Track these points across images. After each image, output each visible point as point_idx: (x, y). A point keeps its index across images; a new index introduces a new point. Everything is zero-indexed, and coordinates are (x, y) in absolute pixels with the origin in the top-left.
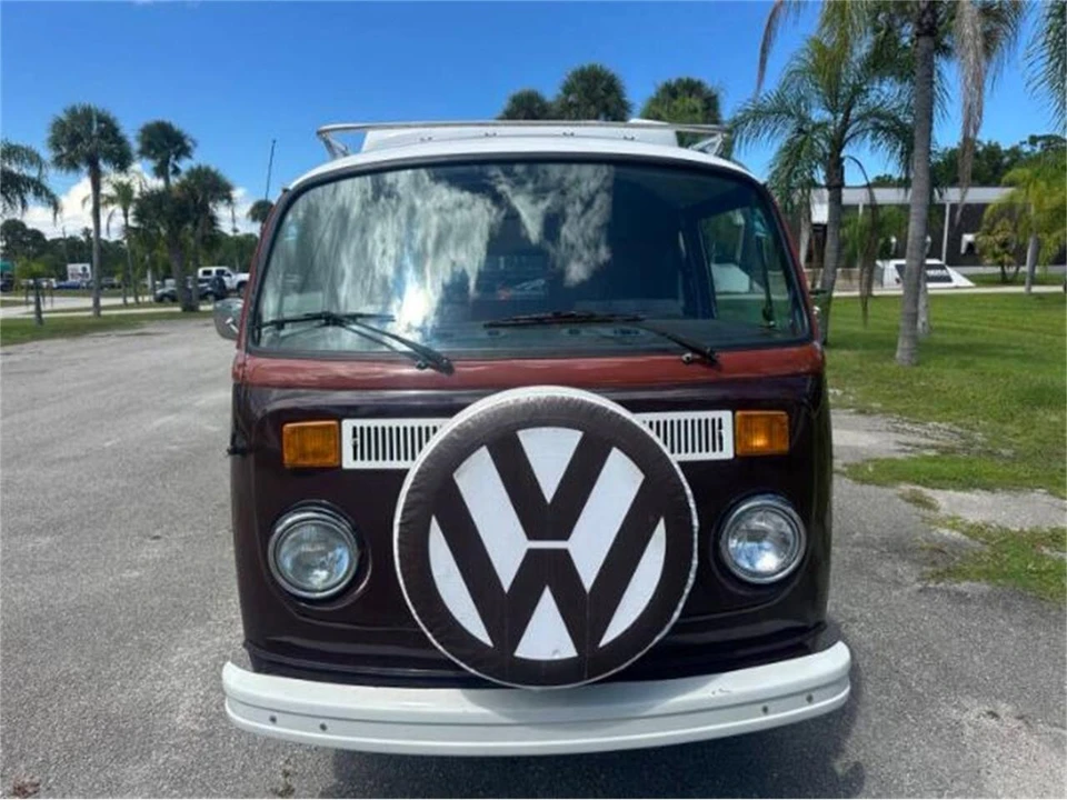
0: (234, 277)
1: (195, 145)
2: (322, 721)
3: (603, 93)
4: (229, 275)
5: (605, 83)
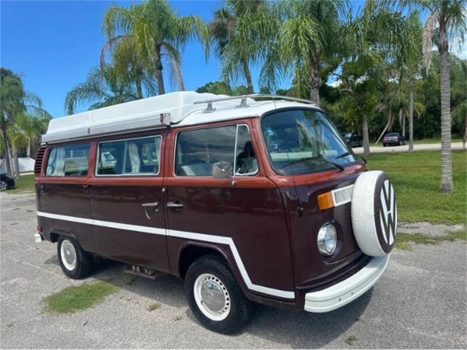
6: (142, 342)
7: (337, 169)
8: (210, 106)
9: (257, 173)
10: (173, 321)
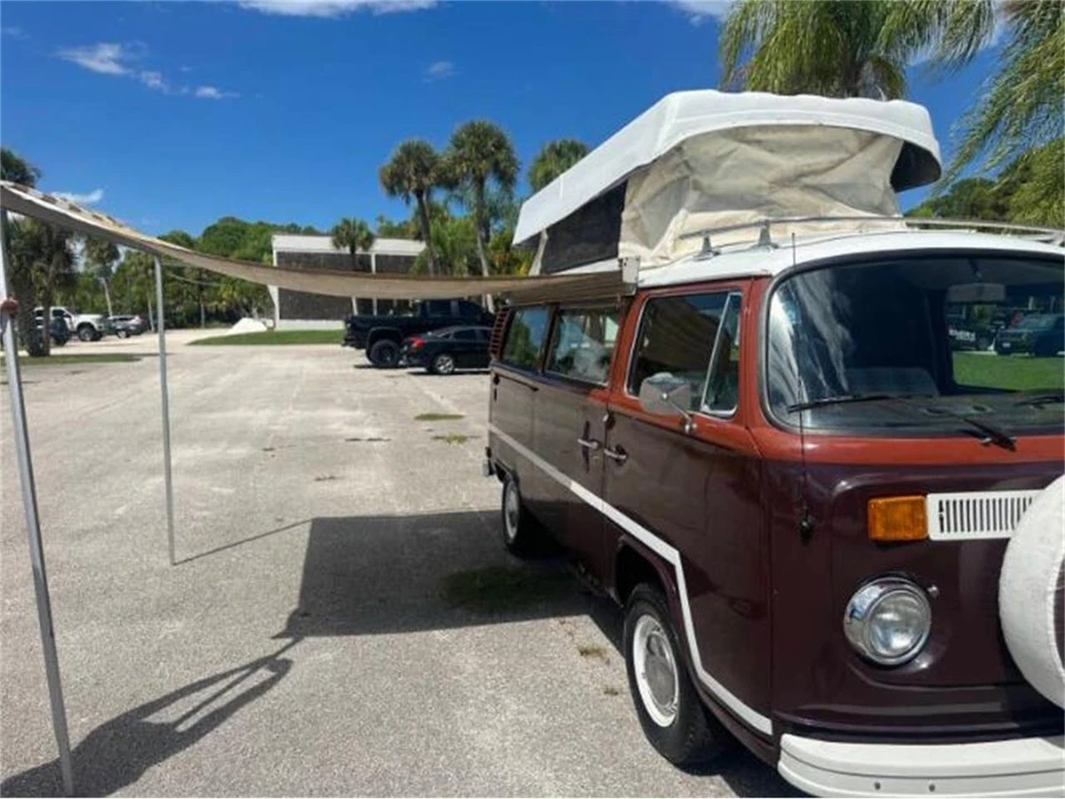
0: (73, 318)
1: (39, 176)
2: (931, 782)
3: (493, 149)
4: (69, 317)
5: (495, 139)
6: (522, 707)
7: (984, 437)
8: (765, 235)
9: (733, 416)
10: (602, 692)
